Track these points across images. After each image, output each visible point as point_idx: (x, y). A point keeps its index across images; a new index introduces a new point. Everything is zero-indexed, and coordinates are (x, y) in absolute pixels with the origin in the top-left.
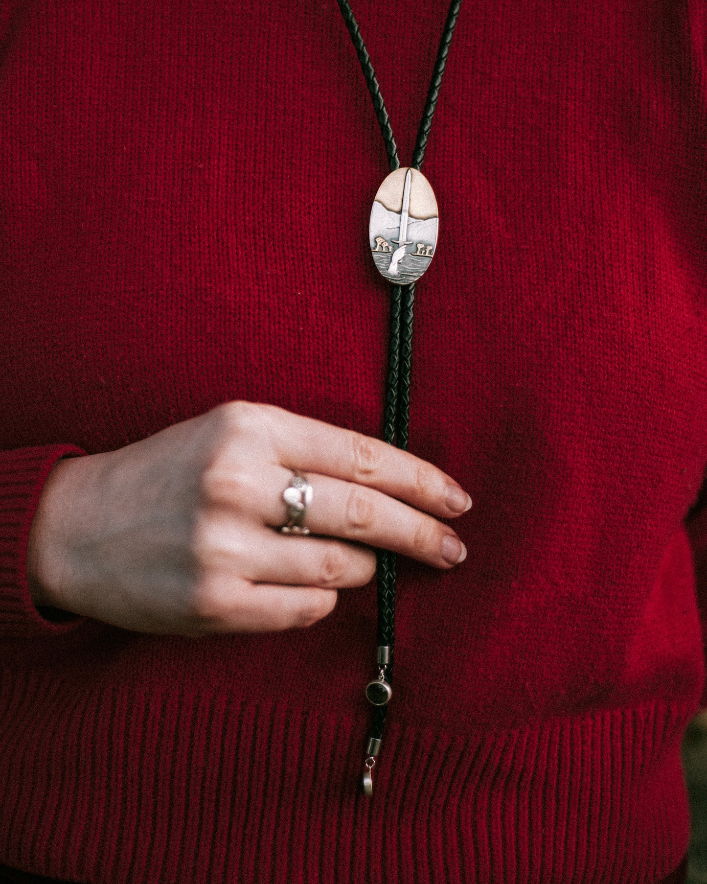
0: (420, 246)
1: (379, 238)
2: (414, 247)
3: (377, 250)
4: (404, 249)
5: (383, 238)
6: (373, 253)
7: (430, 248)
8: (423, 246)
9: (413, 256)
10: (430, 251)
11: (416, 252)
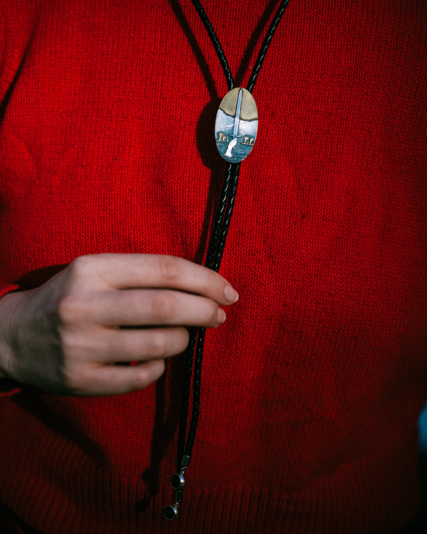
0: (246, 139)
1: (221, 133)
2: (242, 139)
3: (219, 141)
4: (236, 140)
5: (223, 133)
6: (216, 142)
7: (252, 140)
8: (248, 138)
9: (241, 145)
10: (252, 142)
11: (244, 142)
